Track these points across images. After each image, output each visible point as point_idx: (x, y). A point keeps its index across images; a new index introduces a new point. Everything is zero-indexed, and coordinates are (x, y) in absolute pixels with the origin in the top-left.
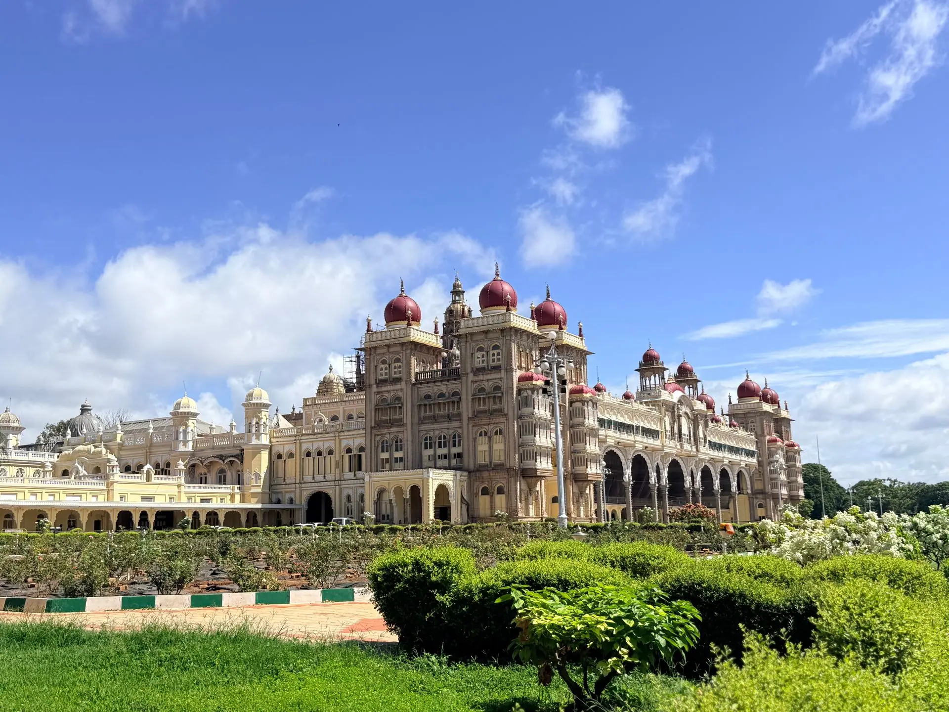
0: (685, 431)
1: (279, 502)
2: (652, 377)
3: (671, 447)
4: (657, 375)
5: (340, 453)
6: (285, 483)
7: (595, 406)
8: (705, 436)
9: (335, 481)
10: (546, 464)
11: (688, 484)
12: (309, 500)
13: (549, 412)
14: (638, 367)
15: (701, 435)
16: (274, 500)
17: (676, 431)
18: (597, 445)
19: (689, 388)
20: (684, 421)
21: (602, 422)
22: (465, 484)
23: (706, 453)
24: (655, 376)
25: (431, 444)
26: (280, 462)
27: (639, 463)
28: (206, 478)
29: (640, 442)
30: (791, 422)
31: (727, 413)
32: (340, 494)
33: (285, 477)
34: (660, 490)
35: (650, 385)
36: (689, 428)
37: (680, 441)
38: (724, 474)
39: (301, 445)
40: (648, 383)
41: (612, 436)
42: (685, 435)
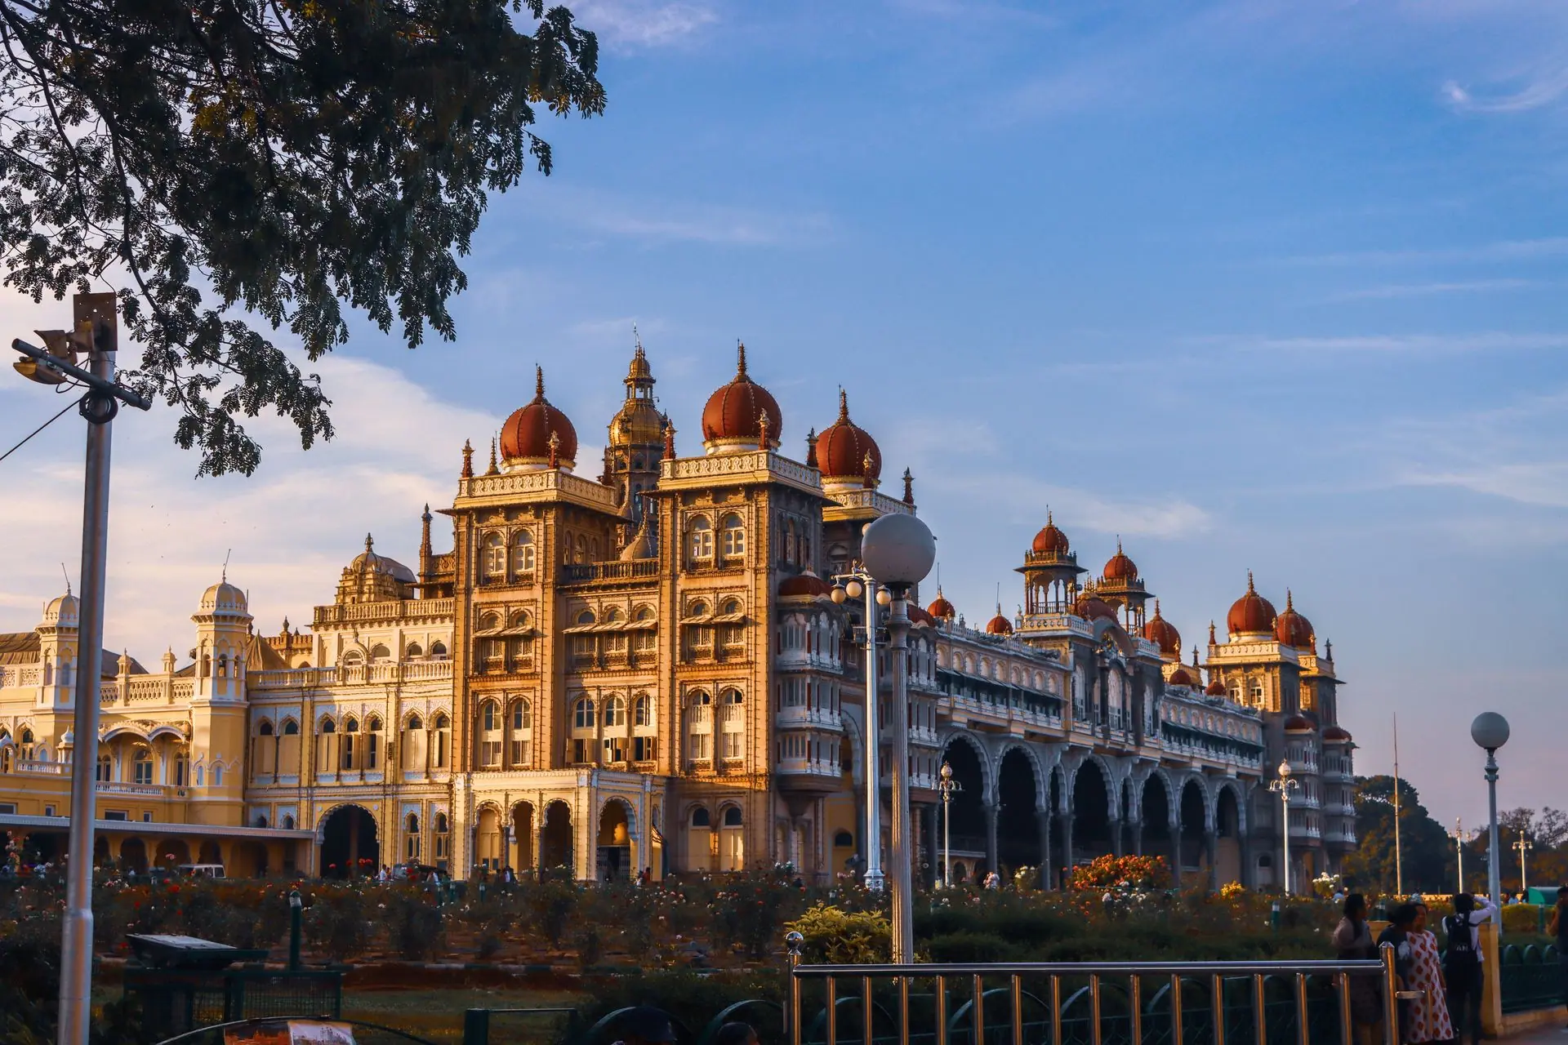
0: (1114, 701)
1: (262, 823)
2: (1052, 585)
3: (1084, 736)
4: (1061, 582)
5: (397, 728)
6: (276, 785)
7: (932, 648)
8: (1155, 713)
9: (384, 786)
10: (829, 766)
11: (1114, 811)
12: (328, 822)
13: (839, 659)
14: (1022, 563)
15: (1148, 711)
16: (252, 818)
17: (1097, 700)
18: (933, 730)
19: (1127, 610)
20: (1113, 678)
21: (945, 680)
22: (660, 803)
23: (1156, 748)
24: (1057, 585)
25: (590, 716)
26: (268, 742)
27: (1017, 766)
28: (108, 767)
29: (1020, 721)
30: (1337, 687)
31: (1206, 663)
32: (395, 814)
33: (276, 772)
34: (1057, 824)
35: (1046, 603)
36: (1124, 694)
37: (1103, 722)
38: (1192, 793)
39: (312, 708)
40: (1042, 599)
41: (964, 709)
42: (1113, 709)
